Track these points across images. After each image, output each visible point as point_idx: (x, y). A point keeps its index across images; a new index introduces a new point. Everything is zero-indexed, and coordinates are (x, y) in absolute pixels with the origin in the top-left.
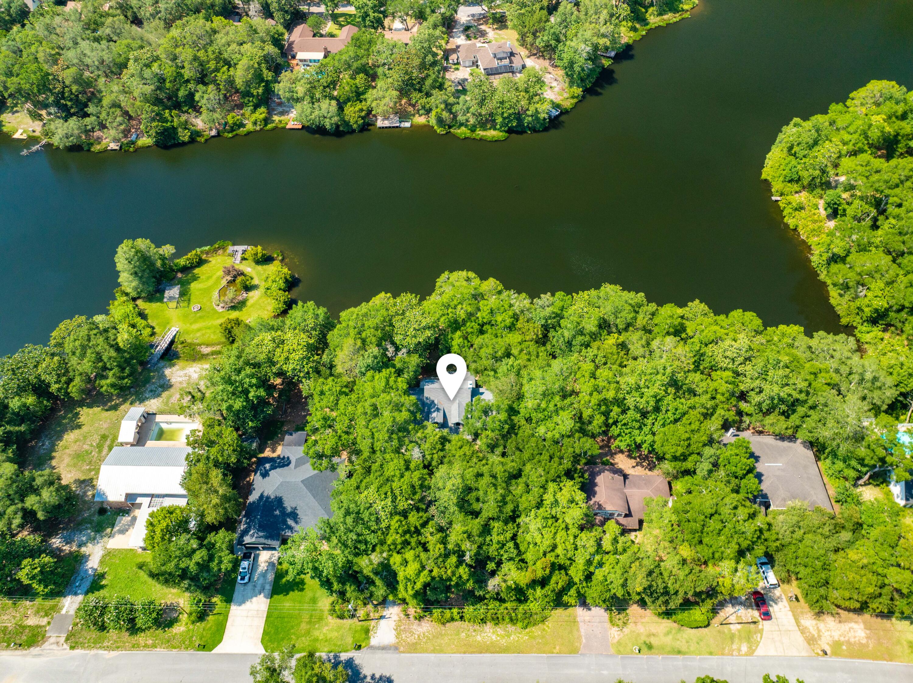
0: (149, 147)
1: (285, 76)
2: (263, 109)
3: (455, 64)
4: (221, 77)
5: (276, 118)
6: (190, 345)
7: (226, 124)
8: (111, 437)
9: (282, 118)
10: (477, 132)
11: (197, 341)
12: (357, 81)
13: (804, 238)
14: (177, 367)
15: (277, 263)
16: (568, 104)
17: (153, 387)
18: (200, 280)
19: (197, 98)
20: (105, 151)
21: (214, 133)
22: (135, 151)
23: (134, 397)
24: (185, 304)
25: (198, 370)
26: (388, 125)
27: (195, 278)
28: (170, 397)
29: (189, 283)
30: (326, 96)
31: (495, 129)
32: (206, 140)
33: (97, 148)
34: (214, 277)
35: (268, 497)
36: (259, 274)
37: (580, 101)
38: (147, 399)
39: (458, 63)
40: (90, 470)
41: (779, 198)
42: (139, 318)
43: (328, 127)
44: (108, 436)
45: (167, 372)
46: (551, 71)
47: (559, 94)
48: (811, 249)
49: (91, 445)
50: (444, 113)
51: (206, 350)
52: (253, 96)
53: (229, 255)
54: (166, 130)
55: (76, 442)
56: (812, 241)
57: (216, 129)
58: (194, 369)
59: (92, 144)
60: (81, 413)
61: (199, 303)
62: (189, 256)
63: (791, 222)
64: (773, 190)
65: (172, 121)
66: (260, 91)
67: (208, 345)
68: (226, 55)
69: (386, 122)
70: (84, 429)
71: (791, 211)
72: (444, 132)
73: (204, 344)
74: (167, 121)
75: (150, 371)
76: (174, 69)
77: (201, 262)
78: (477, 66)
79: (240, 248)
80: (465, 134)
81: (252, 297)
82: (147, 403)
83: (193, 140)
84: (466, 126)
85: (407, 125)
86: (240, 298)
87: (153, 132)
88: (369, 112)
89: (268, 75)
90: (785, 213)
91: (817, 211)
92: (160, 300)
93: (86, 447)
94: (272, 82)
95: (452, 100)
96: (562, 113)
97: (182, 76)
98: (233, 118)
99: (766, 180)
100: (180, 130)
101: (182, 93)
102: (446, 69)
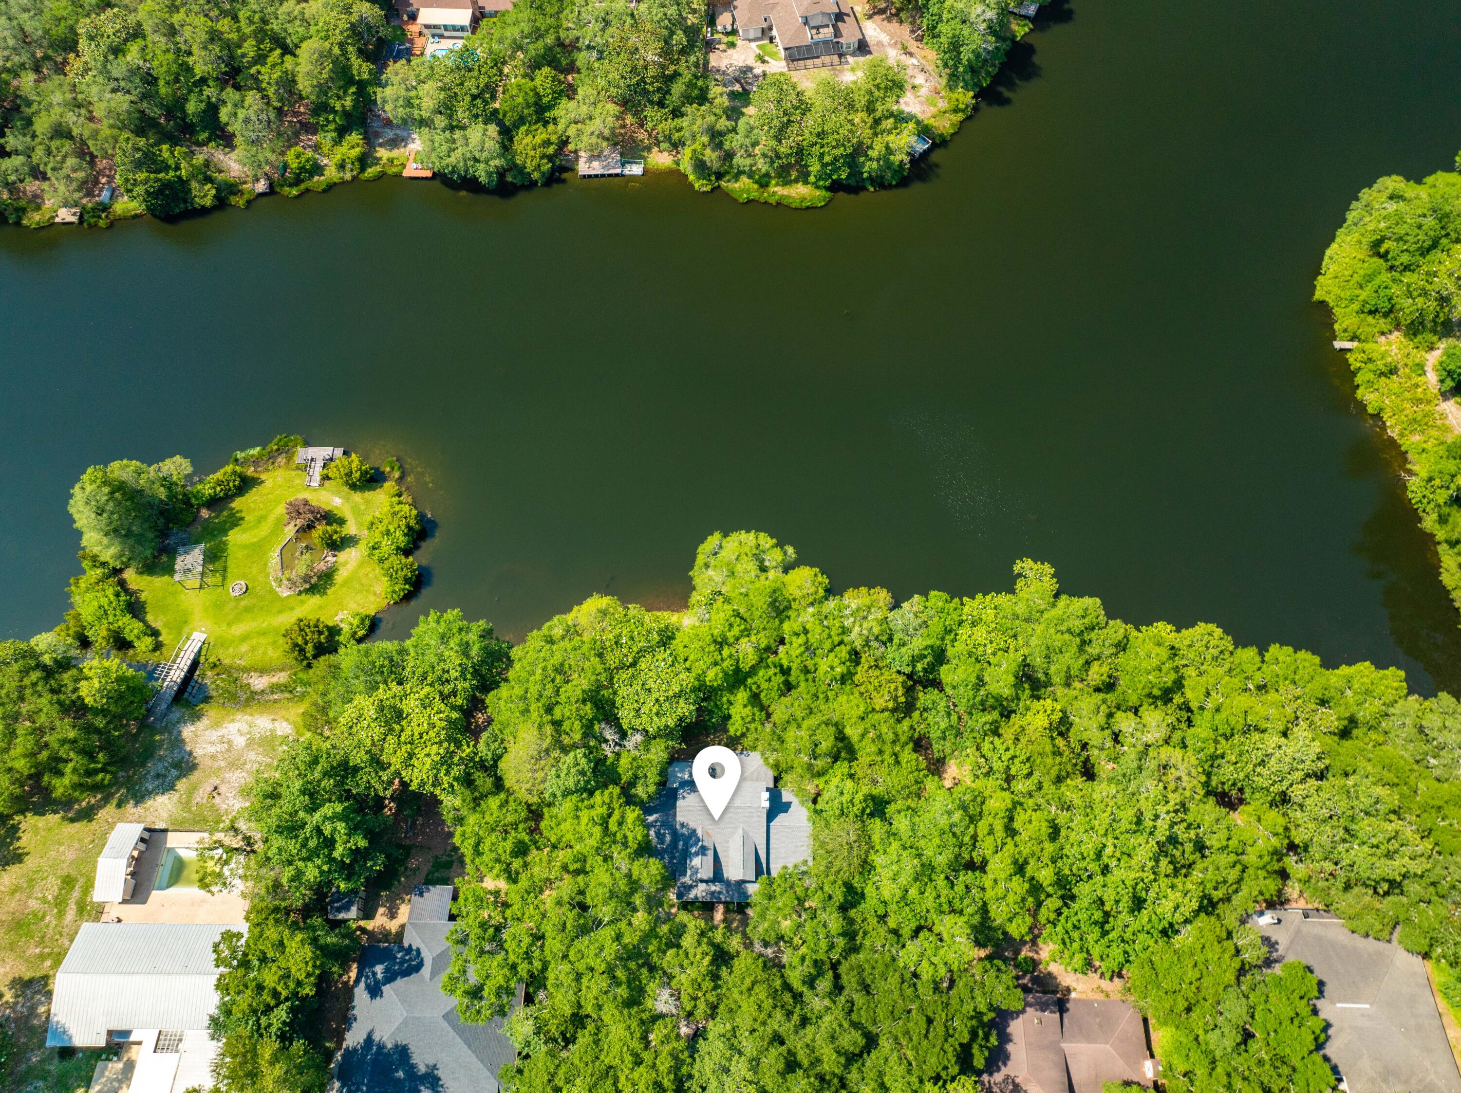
0: (136, 216)
1: (395, 70)
2: (354, 137)
3: (727, 34)
4: (268, 74)
5: (383, 153)
6: (228, 670)
7: (286, 166)
8: (82, 881)
9: (395, 153)
10: (772, 189)
11: (242, 663)
12: (538, 82)
13: (1395, 435)
14: (205, 722)
15: (390, 486)
16: (945, 125)
17: (160, 767)
18: (244, 525)
19: (224, 114)
20: (51, 225)
21: (261, 186)
22: (111, 225)
23: (123, 791)
24: (217, 579)
25: (245, 727)
26: (599, 172)
27: (235, 521)
28: (194, 789)
29: (225, 532)
30: (477, 116)
31: (806, 182)
32: (249, 202)
33: (34, 219)
34: (272, 518)
35: (381, 1047)
36: (357, 512)
37: (969, 118)
38: (149, 794)
39: (734, 32)
40: (42, 957)
41: (1347, 345)
42: (129, 616)
43: (483, 179)
44: (76, 880)
45: (188, 731)
46: (913, 50)
47: (929, 102)
48: (1406, 460)
49: (44, 900)
50: (708, 152)
51: (259, 683)
52: (335, 112)
53: (298, 468)
54: (166, 185)
55: (13, 892)
56: (1411, 442)
57: (267, 176)
58: (237, 725)
59: (24, 210)
60: (23, 826)
61: (244, 576)
62: (219, 475)
63: (1369, 397)
64: (1336, 327)
65: (178, 168)
66: (348, 102)
67: (263, 671)
68: (275, 26)
69: (596, 164)
70: (30, 862)
71: (1371, 376)
72: (708, 188)
73: (256, 671)
74: (167, 168)
75: (153, 730)
76: (171, 56)
77: (246, 484)
78: (771, 40)
79: (321, 453)
80: (748, 191)
81: (345, 564)
82: (149, 803)
83: (221, 203)
84: (750, 176)
85: (636, 170)
86: (322, 566)
87: (139, 190)
88: (564, 143)
89: (361, 68)
90: (1358, 379)
91: (1423, 378)
92: (169, 570)
93: (33, 904)
94: (369, 83)
95: (723, 124)
96: (934, 146)
97: (188, 69)
98: (298, 156)
99: (1323, 303)
100: (194, 184)
101: (192, 107)
102: (710, 46)
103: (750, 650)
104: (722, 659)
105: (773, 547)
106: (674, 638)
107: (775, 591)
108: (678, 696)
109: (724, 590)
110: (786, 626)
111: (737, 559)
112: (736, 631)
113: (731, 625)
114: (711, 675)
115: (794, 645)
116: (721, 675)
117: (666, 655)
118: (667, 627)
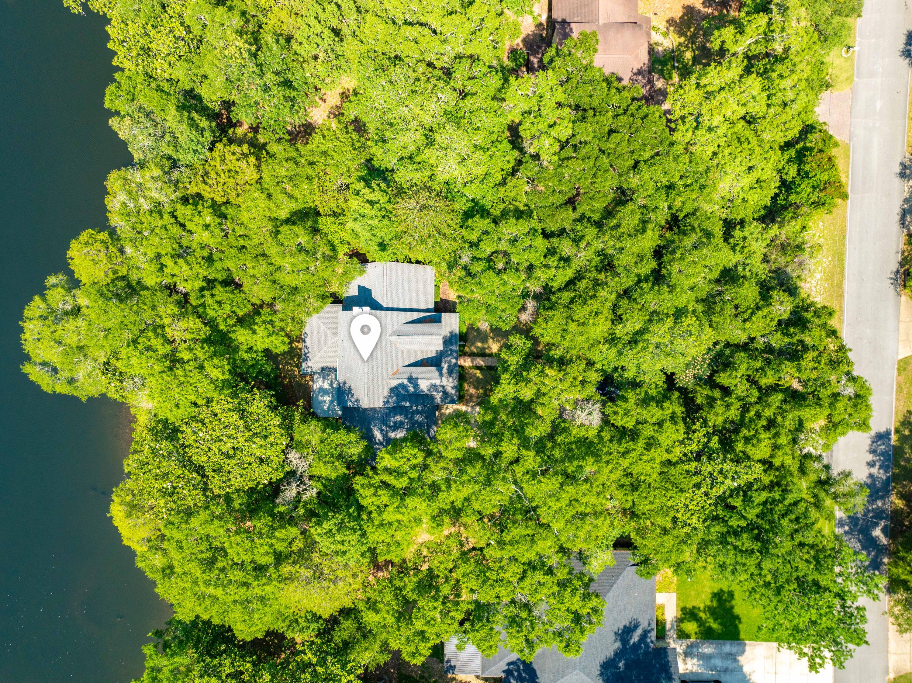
103: (183, 324)
104: (195, 360)
105: (45, 300)
106: (167, 420)
107: (102, 295)
108: (242, 413)
109: (103, 359)
110: (151, 281)
111: (60, 343)
112: (156, 343)
113: (148, 349)
114: (216, 374)
115: (175, 271)
116: (216, 361)
117: (189, 431)
118: (152, 430)
